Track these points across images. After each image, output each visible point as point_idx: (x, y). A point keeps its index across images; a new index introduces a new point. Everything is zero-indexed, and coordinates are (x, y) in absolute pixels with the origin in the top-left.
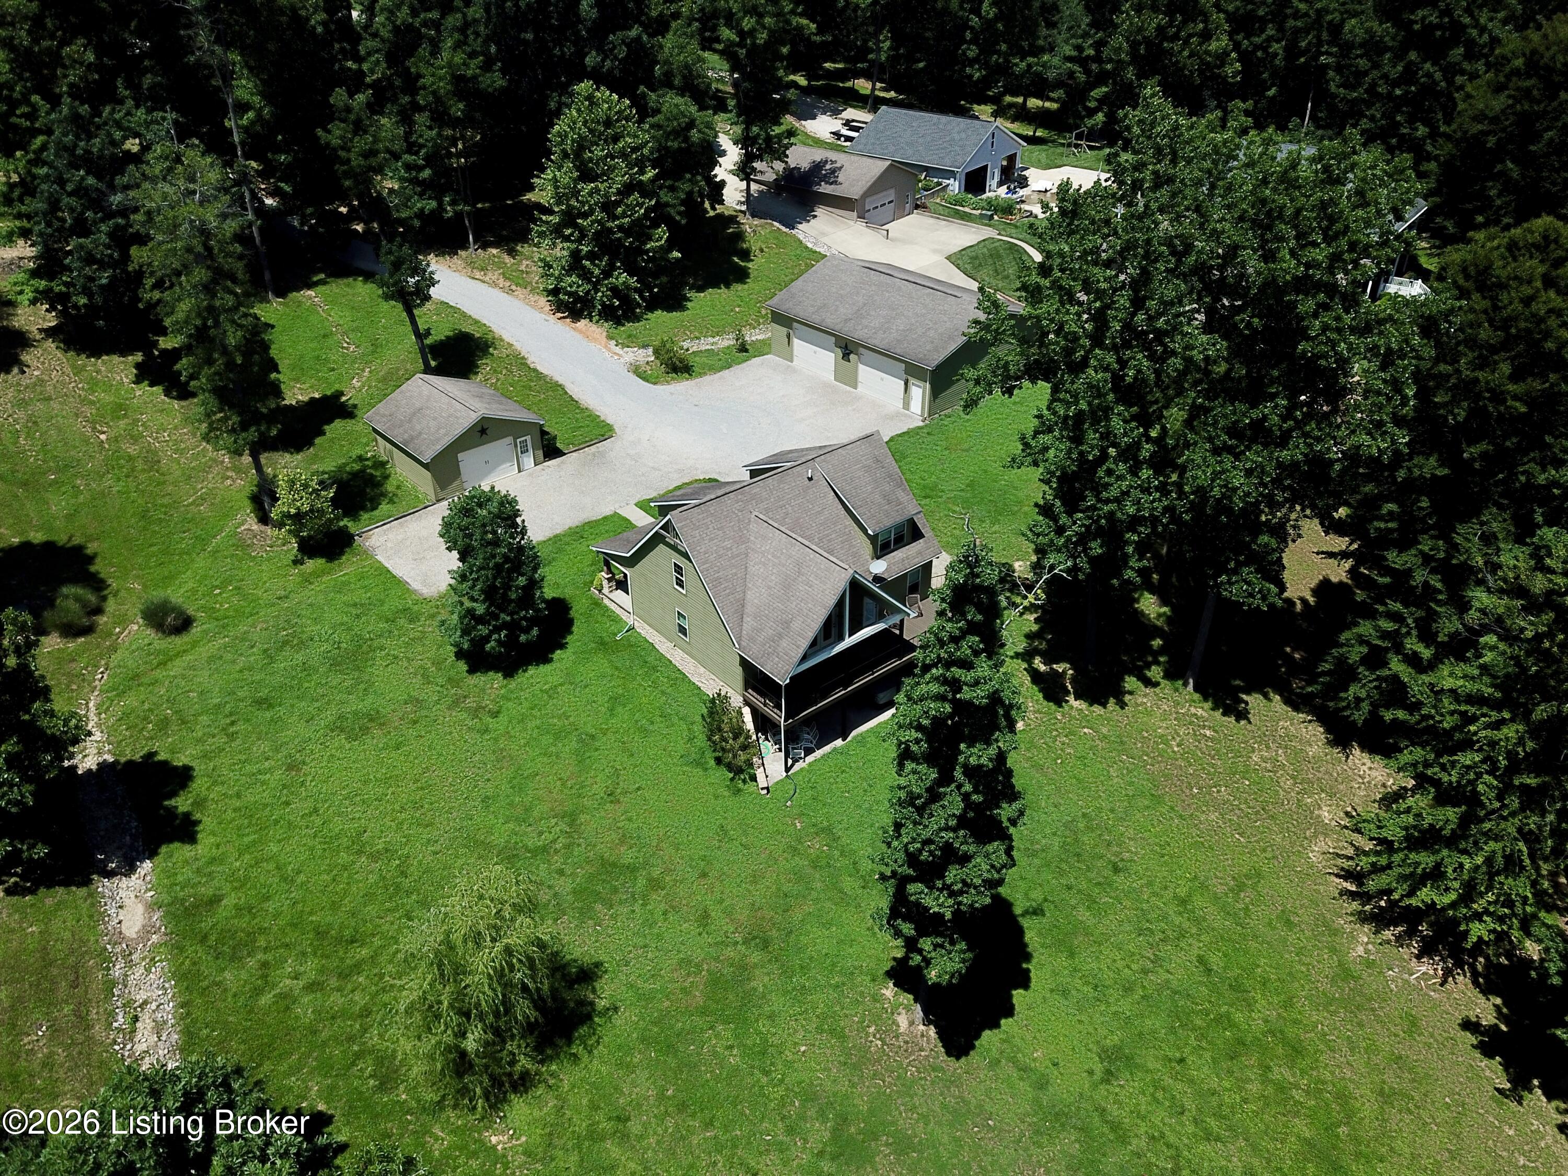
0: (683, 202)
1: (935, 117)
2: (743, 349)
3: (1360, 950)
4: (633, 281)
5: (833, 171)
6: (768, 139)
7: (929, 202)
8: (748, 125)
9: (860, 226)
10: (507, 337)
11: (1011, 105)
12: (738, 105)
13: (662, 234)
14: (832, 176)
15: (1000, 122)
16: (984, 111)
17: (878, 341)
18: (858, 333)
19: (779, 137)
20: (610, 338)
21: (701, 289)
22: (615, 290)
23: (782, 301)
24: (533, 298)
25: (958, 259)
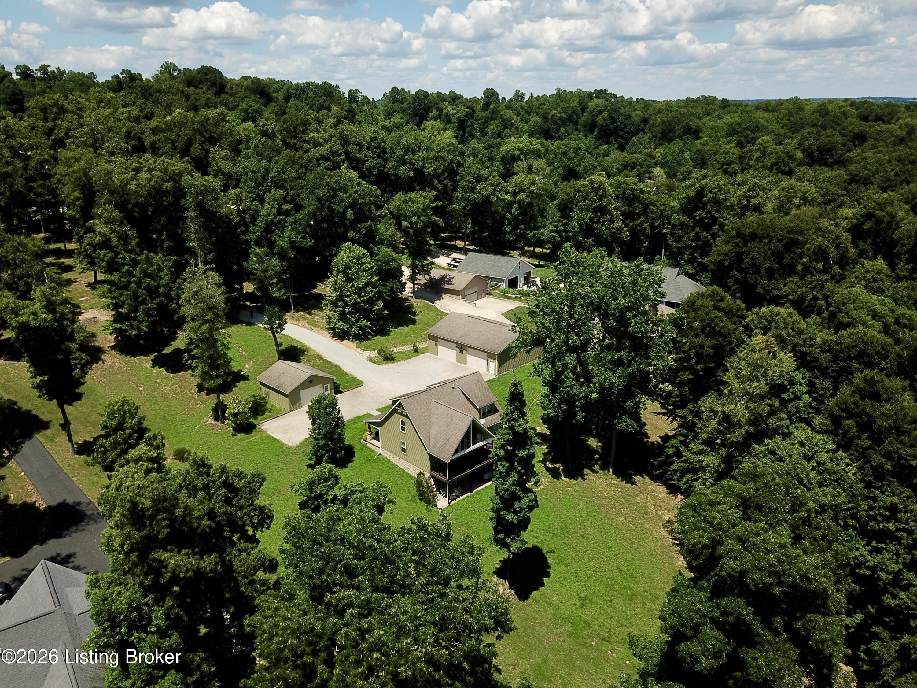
0: (389, 291)
1: (493, 257)
2: (416, 351)
3: (680, 563)
4: (368, 324)
5: (450, 279)
6: (423, 266)
7: (493, 292)
8: (414, 260)
9: (463, 302)
10: (312, 347)
11: (528, 251)
12: (409, 252)
13: (380, 304)
14: (450, 281)
15: (523, 258)
16: (516, 254)
17: (474, 345)
18: (466, 342)
19: (427, 265)
20: (357, 347)
21: (396, 328)
22: (360, 328)
23: (432, 330)
24: (322, 332)
25: (507, 315)
